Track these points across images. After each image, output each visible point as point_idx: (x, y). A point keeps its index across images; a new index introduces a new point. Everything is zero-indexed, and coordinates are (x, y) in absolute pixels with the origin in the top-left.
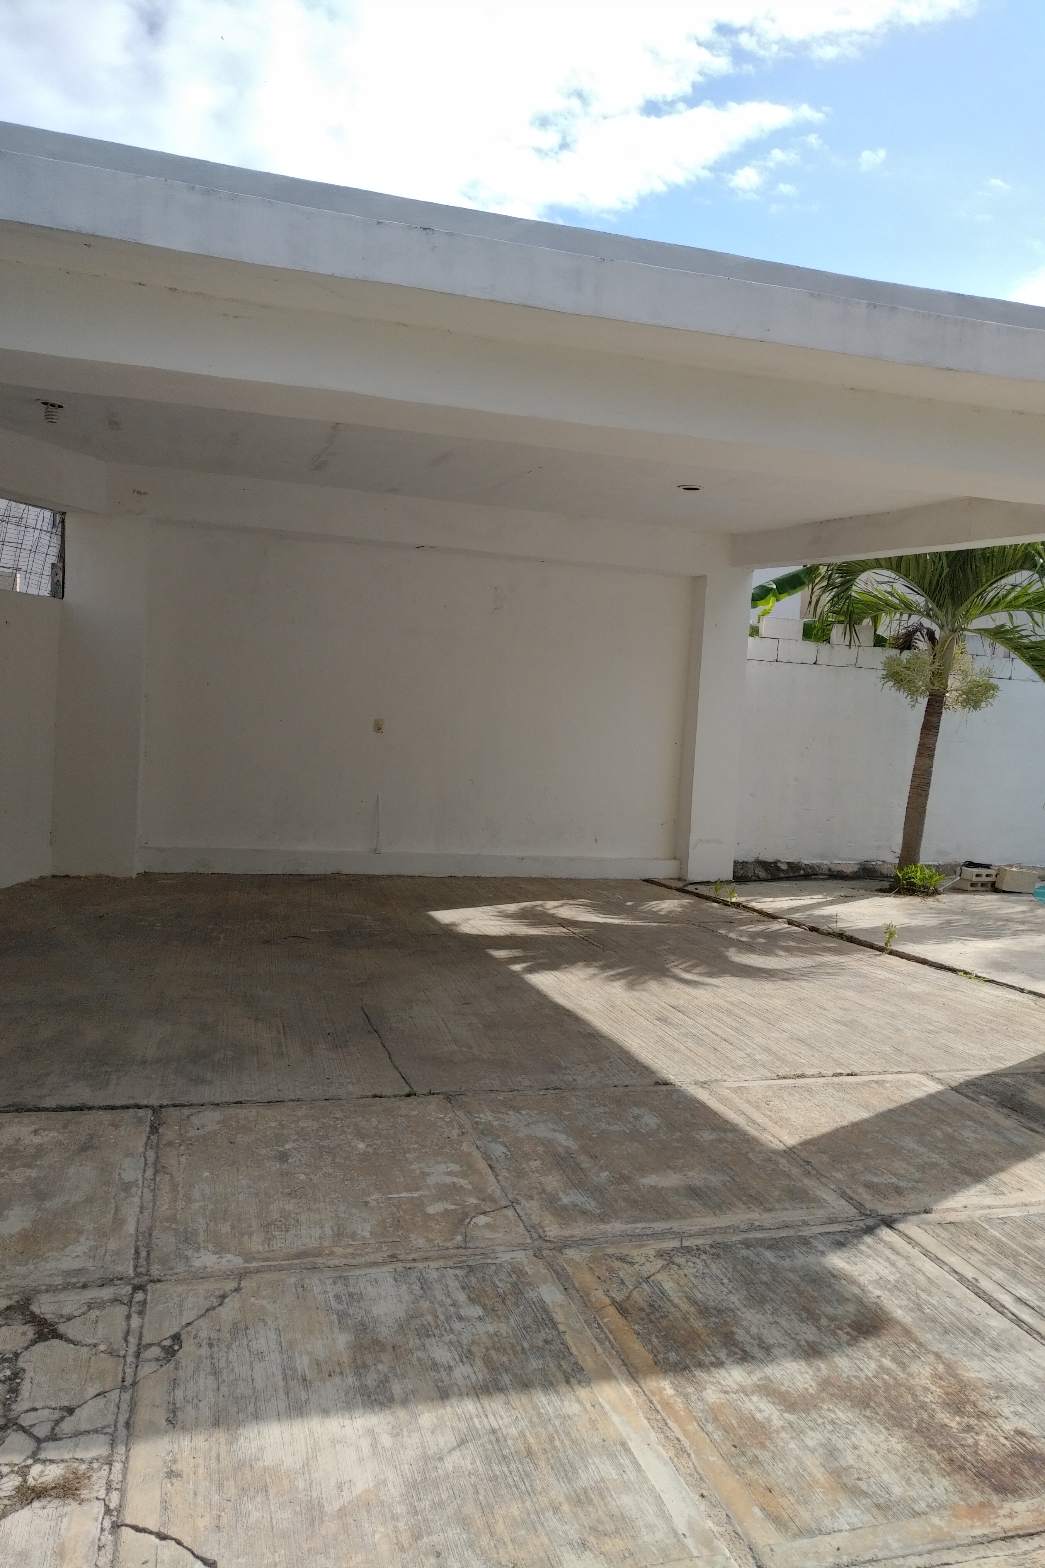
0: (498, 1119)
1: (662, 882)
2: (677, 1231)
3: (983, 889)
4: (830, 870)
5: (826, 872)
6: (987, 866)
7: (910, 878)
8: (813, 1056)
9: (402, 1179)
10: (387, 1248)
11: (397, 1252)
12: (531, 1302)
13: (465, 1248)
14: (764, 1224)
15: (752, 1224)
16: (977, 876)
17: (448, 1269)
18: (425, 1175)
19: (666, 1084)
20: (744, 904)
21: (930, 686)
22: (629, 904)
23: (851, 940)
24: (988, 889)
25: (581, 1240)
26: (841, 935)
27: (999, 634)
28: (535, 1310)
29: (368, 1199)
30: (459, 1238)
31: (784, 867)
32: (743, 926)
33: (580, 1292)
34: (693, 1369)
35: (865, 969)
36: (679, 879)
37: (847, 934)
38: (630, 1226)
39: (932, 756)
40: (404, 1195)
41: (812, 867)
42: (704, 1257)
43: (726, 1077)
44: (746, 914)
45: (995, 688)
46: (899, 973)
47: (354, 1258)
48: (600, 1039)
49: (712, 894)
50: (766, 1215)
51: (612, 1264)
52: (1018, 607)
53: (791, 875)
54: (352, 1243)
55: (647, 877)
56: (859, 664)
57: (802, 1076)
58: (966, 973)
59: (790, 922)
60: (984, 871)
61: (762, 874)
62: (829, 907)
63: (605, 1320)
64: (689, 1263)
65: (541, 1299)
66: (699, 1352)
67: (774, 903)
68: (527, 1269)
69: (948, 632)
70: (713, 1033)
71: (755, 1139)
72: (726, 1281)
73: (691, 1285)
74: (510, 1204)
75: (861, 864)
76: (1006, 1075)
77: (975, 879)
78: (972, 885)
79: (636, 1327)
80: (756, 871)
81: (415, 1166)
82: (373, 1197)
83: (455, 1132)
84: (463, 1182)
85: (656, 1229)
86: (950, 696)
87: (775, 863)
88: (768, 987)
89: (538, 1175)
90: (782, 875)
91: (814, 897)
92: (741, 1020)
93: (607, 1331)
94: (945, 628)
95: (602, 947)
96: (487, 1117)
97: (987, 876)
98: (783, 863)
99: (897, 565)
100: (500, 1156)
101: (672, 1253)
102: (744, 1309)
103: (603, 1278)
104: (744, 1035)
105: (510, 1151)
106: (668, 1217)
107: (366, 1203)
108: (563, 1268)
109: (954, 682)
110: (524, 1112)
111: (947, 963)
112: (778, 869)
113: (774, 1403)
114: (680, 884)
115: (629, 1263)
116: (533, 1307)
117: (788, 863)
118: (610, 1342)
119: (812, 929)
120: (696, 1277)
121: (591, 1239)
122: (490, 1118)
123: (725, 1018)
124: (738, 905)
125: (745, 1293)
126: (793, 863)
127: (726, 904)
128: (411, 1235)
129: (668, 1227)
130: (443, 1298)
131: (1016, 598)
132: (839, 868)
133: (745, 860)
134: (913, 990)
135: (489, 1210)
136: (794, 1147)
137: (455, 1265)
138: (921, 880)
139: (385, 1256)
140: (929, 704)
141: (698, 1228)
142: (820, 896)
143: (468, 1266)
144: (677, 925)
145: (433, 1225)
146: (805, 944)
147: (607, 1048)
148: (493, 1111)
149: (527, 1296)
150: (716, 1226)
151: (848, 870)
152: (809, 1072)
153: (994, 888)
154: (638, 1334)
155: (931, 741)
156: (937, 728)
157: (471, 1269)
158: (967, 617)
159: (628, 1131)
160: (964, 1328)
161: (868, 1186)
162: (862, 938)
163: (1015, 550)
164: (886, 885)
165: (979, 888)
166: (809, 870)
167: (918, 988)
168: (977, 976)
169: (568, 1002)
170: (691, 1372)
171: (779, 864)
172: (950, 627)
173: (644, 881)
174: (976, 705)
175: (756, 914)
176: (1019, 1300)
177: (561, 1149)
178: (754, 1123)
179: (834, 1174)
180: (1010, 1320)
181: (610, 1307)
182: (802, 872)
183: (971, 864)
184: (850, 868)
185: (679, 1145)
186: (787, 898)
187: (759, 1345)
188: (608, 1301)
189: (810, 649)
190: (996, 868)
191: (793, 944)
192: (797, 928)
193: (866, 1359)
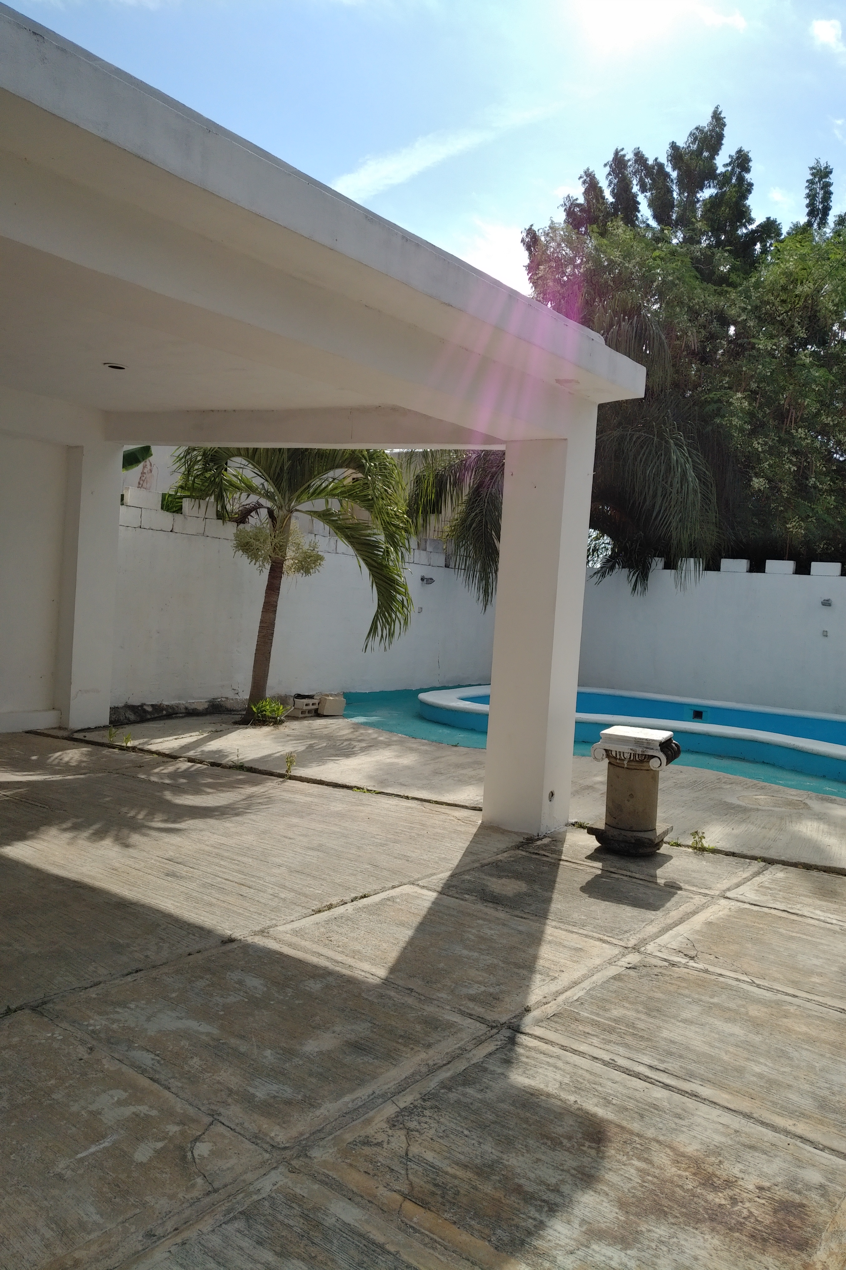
0: (114, 1021)
1: (46, 732)
2: (380, 1093)
3: (310, 715)
4: (186, 708)
5: (184, 711)
6: (310, 697)
7: (262, 711)
8: (322, 885)
9: (74, 1129)
10: (134, 1227)
11: (149, 1227)
12: (337, 1230)
13: (216, 1191)
14: (437, 1061)
15: (428, 1065)
16: (307, 705)
17: (224, 1226)
18: (95, 1114)
19: (231, 940)
20: (139, 747)
21: (273, 555)
22: (34, 758)
23: (251, 770)
24: (312, 715)
25: (311, 1135)
26: (241, 767)
27: (325, 516)
28: (349, 1238)
29: (58, 1170)
30: (199, 1181)
31: (149, 709)
32: (156, 768)
33: (365, 1197)
34: (528, 1240)
35: (287, 796)
36: (60, 728)
37: (246, 765)
38: (340, 1102)
39: (275, 612)
40: (93, 1149)
41: (171, 707)
42: (427, 1113)
43: (274, 922)
44: (148, 757)
45: (321, 558)
46: (311, 795)
47: (108, 1257)
48: (132, 906)
49: (105, 740)
50: (431, 1052)
51: (363, 1152)
52: (334, 496)
53: (156, 715)
54: (90, 1237)
55: (29, 729)
56: (207, 533)
57: (330, 907)
58: (358, 788)
59: (190, 760)
60: (310, 701)
61: (132, 717)
62: (212, 743)
63: (415, 1219)
64: (422, 1124)
65: (345, 1223)
66: (516, 1220)
67: (164, 744)
68: (298, 1191)
69: (285, 512)
70: (226, 880)
71: (351, 977)
72: (466, 1132)
73: (446, 1149)
74: (212, 1119)
75: (210, 702)
76: (463, 873)
77: (305, 708)
78: (302, 713)
79: (446, 1215)
80: (127, 715)
81: (75, 1108)
82: (62, 1165)
83: (82, 1051)
84: (143, 1109)
85: (363, 1098)
86: (288, 563)
87: (142, 705)
88: (229, 825)
89: (209, 1074)
90: (149, 717)
91: (192, 734)
92: (236, 862)
93: (427, 1233)
94: (284, 509)
95: (47, 807)
96: (97, 1022)
97: (313, 704)
98: (148, 705)
99: (252, 455)
100: (153, 1065)
101: (400, 1118)
102: (505, 1156)
103: (371, 1172)
104: (253, 876)
105: (158, 1056)
106: (362, 1083)
107: (60, 1177)
108: (327, 1176)
109: (290, 553)
110: (132, 1006)
111: (340, 781)
112: (145, 711)
113: (609, 1245)
114: (65, 734)
115: (376, 1144)
116: (345, 1235)
117: (152, 705)
118: (439, 1244)
119: (213, 764)
120: (440, 1137)
121: (319, 1131)
122: (104, 1022)
123: (222, 863)
124: (134, 749)
125: (491, 1139)
126: (156, 705)
127: (122, 748)
128: (148, 1198)
129: (370, 1092)
130: (251, 1265)
131: (335, 488)
132: (193, 706)
133: (116, 705)
134: (336, 809)
135: (200, 1133)
136: (387, 977)
137: (227, 1218)
138: (270, 712)
139: (140, 1238)
140: (272, 570)
141: (392, 1084)
142: (197, 733)
143: (240, 1213)
144: (100, 775)
145: (158, 1175)
146: (219, 779)
147: (147, 915)
148: (100, 1014)
149: (327, 1225)
150: (404, 1077)
151: (201, 707)
152: (334, 900)
153: (317, 714)
154: (455, 1223)
155: (275, 600)
156: (279, 589)
157: (247, 1215)
158: (299, 500)
159: (246, 1000)
160: (647, 1107)
161: (472, 998)
162: (261, 768)
163: (344, 452)
164: (238, 718)
165: (307, 715)
166: (170, 710)
167: (338, 807)
168: (368, 790)
169: (67, 873)
170: (530, 1244)
171: (145, 707)
172: (287, 508)
173: (27, 732)
174: (307, 572)
175: (156, 756)
176: (651, 1067)
177: (204, 1037)
178: (338, 962)
179: (440, 995)
180: (662, 1087)
181: (405, 1202)
182: (164, 712)
183: (299, 696)
184: (202, 705)
185: (301, 1002)
186: (171, 738)
187: (549, 1190)
188: (398, 1197)
189: (167, 519)
190: (318, 698)
191: (210, 780)
192: (200, 765)
193: (623, 1167)
